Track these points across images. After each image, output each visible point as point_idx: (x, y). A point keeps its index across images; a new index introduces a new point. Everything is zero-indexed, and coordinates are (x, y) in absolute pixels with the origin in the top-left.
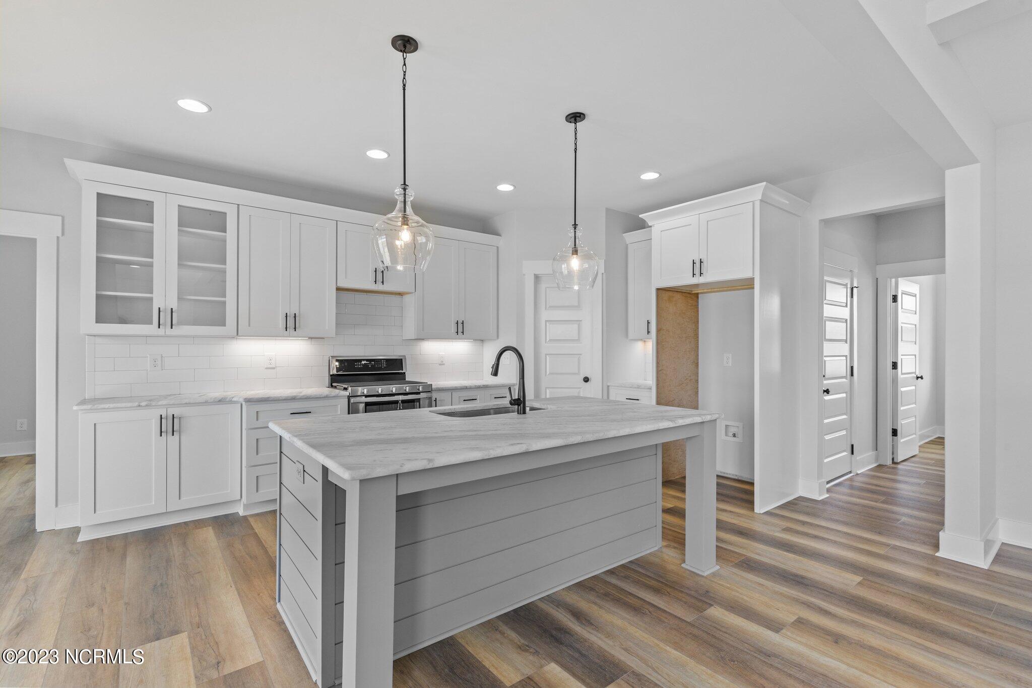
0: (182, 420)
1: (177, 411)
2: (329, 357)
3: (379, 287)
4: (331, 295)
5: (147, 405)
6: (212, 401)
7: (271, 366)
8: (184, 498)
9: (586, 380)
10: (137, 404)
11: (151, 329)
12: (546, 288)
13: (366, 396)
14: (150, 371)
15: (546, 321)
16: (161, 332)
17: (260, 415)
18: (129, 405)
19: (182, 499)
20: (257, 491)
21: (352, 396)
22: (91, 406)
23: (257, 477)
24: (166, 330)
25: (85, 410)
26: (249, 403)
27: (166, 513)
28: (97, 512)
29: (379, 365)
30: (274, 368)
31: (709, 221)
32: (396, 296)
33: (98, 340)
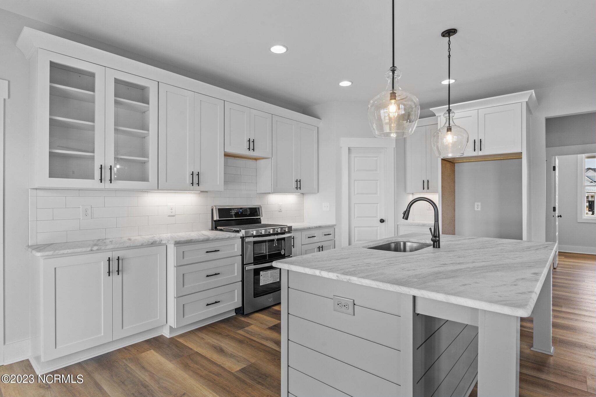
0: (124, 261)
1: (120, 254)
2: (212, 207)
3: (251, 153)
4: (221, 159)
5: (98, 250)
6: (146, 244)
7: (172, 214)
8: (125, 328)
9: (382, 221)
10: (89, 249)
11: (94, 183)
12: (355, 157)
13: (254, 236)
14: (82, 220)
15: (355, 180)
16: (102, 186)
17: (185, 254)
18: (84, 249)
19: (124, 328)
20: (183, 317)
21: (245, 237)
22: (53, 252)
23: (183, 305)
24: (107, 185)
25: (47, 256)
26: (178, 245)
27: (113, 341)
28: (58, 347)
29: (245, 212)
30: (173, 216)
31: (486, 114)
32: (253, 161)
33: (39, 193)
